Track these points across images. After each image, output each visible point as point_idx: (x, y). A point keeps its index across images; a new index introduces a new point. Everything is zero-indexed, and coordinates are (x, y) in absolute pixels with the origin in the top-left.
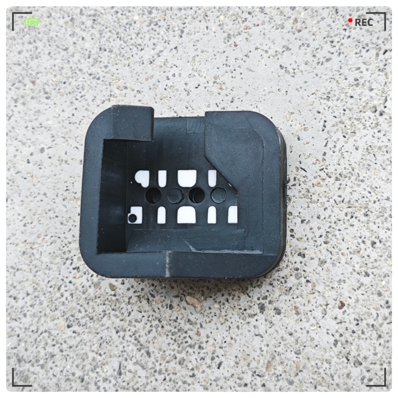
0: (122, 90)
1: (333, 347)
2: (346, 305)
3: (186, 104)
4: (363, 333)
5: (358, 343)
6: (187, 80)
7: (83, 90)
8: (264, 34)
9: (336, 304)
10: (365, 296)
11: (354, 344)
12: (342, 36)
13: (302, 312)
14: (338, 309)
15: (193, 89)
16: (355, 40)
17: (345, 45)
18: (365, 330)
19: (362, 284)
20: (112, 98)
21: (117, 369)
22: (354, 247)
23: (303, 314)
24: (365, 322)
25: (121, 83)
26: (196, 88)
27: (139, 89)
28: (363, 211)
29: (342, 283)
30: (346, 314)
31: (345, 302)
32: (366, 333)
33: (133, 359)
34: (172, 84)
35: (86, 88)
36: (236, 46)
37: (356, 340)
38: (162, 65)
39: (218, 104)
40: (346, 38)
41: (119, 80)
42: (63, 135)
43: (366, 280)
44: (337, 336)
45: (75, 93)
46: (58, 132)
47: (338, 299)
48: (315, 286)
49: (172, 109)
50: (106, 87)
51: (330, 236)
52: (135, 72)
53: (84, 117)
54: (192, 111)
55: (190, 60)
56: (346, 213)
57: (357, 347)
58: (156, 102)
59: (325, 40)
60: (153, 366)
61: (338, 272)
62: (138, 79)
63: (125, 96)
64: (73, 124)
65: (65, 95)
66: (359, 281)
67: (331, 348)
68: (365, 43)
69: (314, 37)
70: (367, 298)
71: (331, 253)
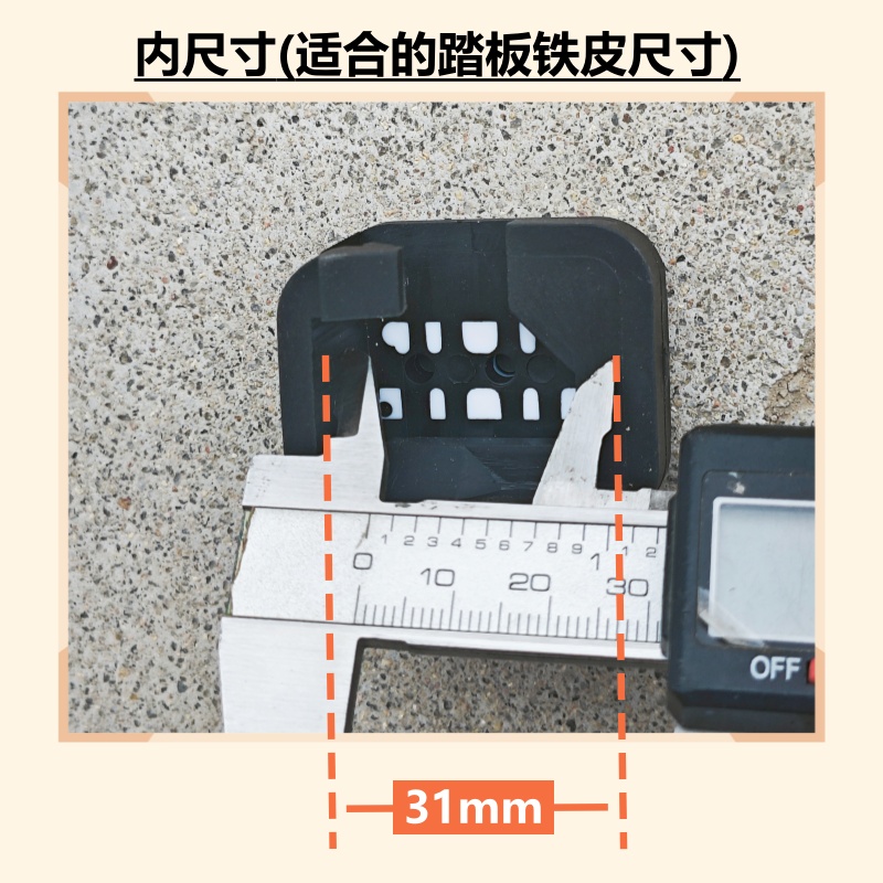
1: (93, 325)
2: (119, 264)
4: (139, 314)
5: (131, 327)
9: (104, 259)
10: (149, 257)
11: (124, 327)
14: (106, 268)
18: (143, 310)
19: (147, 236)
22: (143, 173)
24: (143, 297)
28: (165, 114)
29: (118, 228)
30: (118, 277)
31: (117, 259)
32: (143, 314)
37: (128, 322)
43: (155, 231)
44: (100, 311)
47: (109, 252)
48: (76, 223)
51: (108, 145)
56: (138, 113)
57: (127, 334)
61: (112, 206)
66: (143, 230)
67: (89, 327)
70: (152, 259)
71: (106, 173)
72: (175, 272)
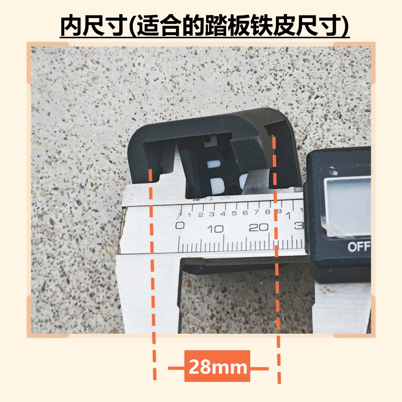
0: (94, 64)
1: (209, 319)
2: (228, 291)
3: (143, 91)
4: (235, 316)
5: (229, 322)
6: (149, 71)
7: (64, 54)
8: (222, 51)
9: (220, 287)
11: (226, 321)
12: (285, 73)
13: (193, 285)
14: (220, 292)
15: (152, 80)
16: (295, 79)
17: (286, 81)
18: (237, 314)
19: (245, 279)
20: (85, 68)
21: (42, 286)
23: (193, 287)
24: (239, 308)
25: (95, 58)
26: (155, 80)
27: (108, 68)
30: (226, 297)
31: (227, 288)
32: (237, 316)
33: (56, 281)
34: (136, 71)
35: (66, 53)
36: (196, 54)
37: (229, 319)
38: (132, 52)
39: (169, 100)
40: (288, 75)
41: (94, 55)
42: (40, 87)
44: (215, 313)
45: (57, 55)
46: (36, 83)
47: (223, 285)
49: (131, 92)
50: (82, 57)
52: (108, 51)
53: (59, 77)
54: (147, 99)
55: (156, 55)
57: (227, 325)
58: (120, 83)
59: (271, 72)
60: (70, 291)
62: (109, 58)
63: (96, 70)
64: (50, 80)
65: (48, 54)
67: (208, 319)
68: (302, 84)
69: (262, 66)
70: (245, 290)
72: (257, 298)
